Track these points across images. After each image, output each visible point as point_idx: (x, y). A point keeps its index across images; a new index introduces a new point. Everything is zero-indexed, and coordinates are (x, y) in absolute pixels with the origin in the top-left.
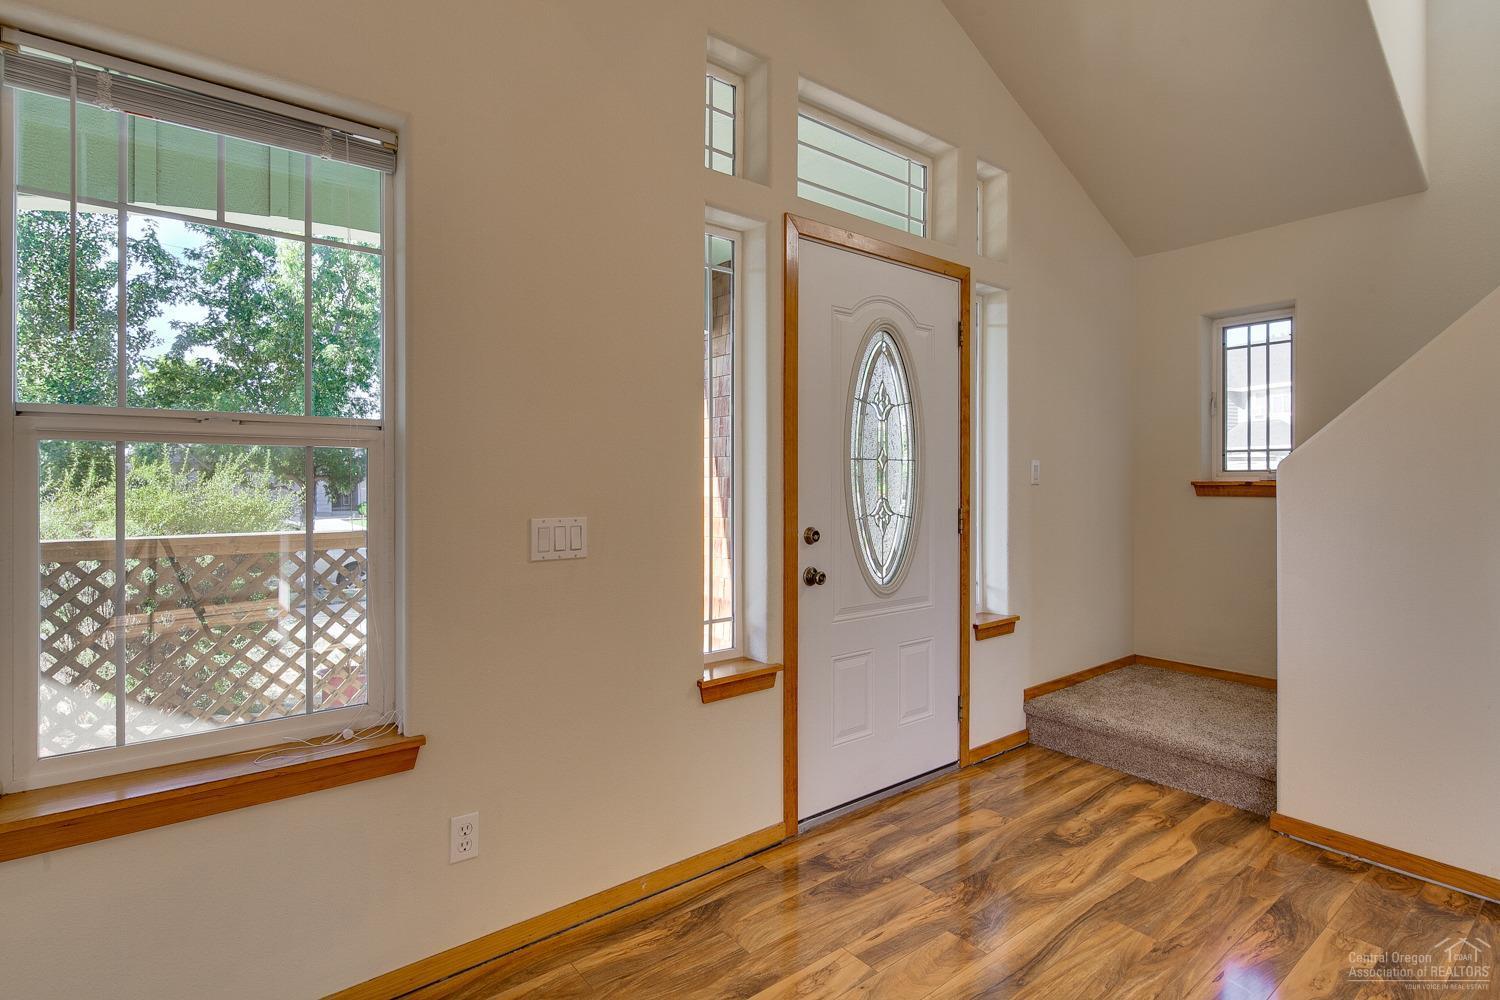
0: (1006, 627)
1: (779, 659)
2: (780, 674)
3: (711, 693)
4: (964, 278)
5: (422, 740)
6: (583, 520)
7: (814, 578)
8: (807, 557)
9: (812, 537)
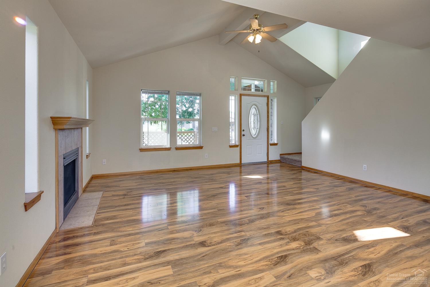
0: (276, 144)
1: (239, 144)
2: (239, 146)
3: (231, 147)
4: (268, 97)
5: (203, 146)
6: (217, 128)
7: (244, 135)
8: (243, 133)
9: (243, 130)
